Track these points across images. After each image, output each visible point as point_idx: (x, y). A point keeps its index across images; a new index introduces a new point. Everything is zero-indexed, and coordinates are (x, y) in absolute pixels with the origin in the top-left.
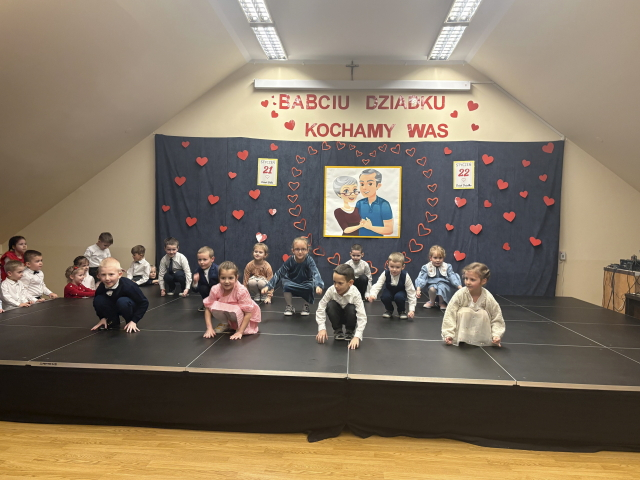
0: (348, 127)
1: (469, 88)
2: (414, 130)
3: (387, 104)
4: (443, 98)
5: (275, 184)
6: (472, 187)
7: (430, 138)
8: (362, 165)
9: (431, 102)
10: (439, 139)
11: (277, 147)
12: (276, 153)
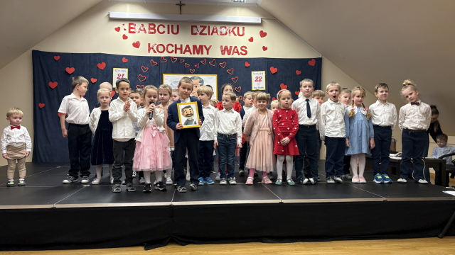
0: (179, 46)
1: (260, 22)
2: (225, 50)
3: (206, 31)
4: (244, 28)
6: (264, 88)
7: (236, 56)
8: (190, 73)
9: (236, 31)
10: (241, 56)
11: (127, 60)
12: (127, 64)
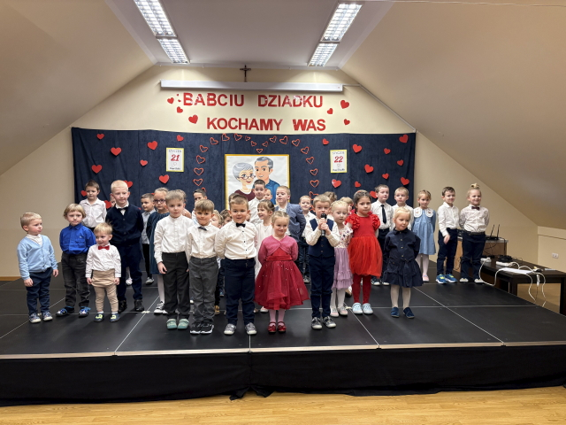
0: (243, 121)
1: (341, 89)
2: (298, 124)
3: (276, 102)
4: (321, 97)
5: (182, 170)
6: (345, 171)
7: (311, 131)
8: (257, 153)
9: (312, 101)
10: (318, 132)
11: (182, 138)
12: (182, 143)
